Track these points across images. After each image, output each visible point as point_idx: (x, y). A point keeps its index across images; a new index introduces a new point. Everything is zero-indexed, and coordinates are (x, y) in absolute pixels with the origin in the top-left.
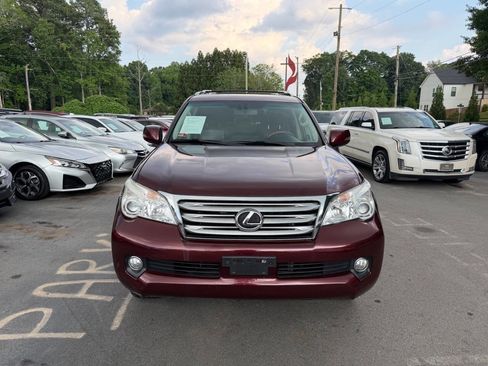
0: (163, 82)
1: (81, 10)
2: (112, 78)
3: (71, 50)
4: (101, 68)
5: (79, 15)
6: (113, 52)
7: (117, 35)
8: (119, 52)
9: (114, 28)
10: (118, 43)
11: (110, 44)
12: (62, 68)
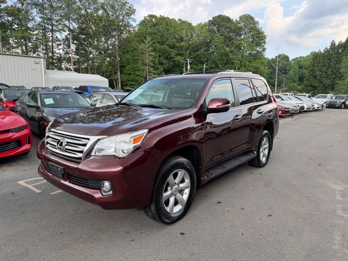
0: (301, 68)
1: (242, 25)
2: (257, 68)
3: (231, 52)
4: (250, 61)
5: (240, 29)
6: (260, 50)
7: (264, 37)
8: (264, 50)
9: (263, 33)
10: (265, 43)
11: (258, 44)
12: (226, 64)
